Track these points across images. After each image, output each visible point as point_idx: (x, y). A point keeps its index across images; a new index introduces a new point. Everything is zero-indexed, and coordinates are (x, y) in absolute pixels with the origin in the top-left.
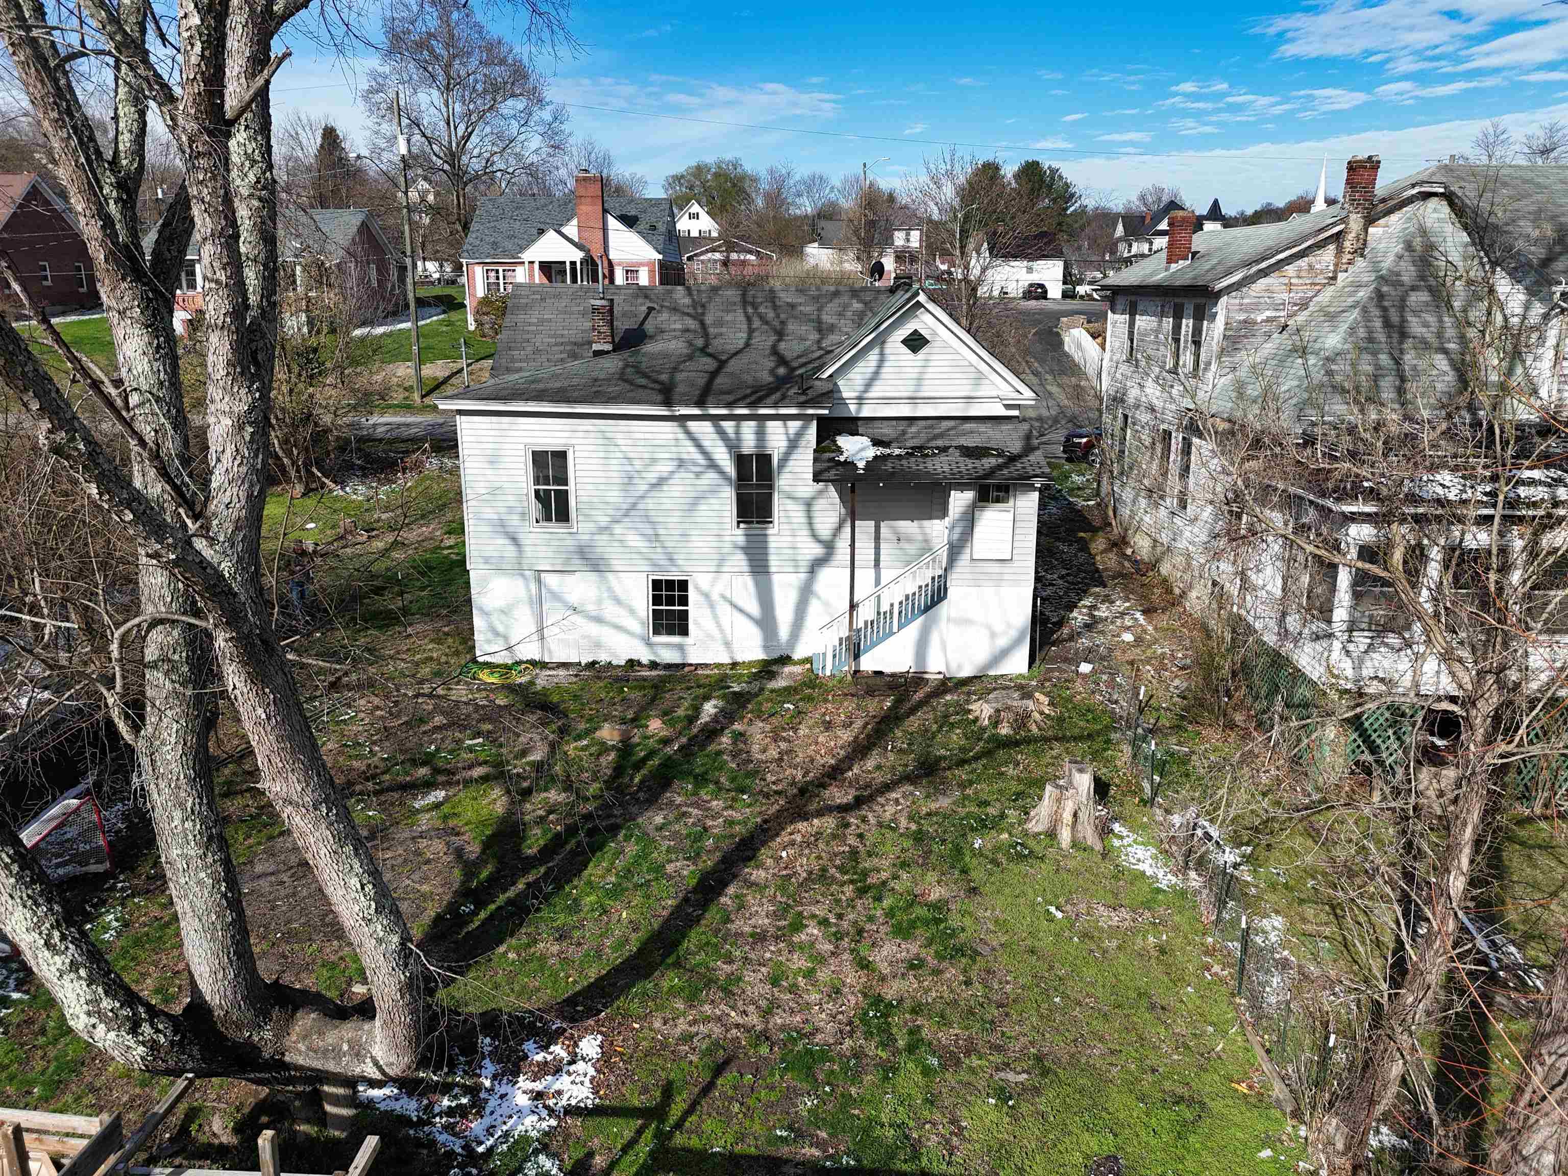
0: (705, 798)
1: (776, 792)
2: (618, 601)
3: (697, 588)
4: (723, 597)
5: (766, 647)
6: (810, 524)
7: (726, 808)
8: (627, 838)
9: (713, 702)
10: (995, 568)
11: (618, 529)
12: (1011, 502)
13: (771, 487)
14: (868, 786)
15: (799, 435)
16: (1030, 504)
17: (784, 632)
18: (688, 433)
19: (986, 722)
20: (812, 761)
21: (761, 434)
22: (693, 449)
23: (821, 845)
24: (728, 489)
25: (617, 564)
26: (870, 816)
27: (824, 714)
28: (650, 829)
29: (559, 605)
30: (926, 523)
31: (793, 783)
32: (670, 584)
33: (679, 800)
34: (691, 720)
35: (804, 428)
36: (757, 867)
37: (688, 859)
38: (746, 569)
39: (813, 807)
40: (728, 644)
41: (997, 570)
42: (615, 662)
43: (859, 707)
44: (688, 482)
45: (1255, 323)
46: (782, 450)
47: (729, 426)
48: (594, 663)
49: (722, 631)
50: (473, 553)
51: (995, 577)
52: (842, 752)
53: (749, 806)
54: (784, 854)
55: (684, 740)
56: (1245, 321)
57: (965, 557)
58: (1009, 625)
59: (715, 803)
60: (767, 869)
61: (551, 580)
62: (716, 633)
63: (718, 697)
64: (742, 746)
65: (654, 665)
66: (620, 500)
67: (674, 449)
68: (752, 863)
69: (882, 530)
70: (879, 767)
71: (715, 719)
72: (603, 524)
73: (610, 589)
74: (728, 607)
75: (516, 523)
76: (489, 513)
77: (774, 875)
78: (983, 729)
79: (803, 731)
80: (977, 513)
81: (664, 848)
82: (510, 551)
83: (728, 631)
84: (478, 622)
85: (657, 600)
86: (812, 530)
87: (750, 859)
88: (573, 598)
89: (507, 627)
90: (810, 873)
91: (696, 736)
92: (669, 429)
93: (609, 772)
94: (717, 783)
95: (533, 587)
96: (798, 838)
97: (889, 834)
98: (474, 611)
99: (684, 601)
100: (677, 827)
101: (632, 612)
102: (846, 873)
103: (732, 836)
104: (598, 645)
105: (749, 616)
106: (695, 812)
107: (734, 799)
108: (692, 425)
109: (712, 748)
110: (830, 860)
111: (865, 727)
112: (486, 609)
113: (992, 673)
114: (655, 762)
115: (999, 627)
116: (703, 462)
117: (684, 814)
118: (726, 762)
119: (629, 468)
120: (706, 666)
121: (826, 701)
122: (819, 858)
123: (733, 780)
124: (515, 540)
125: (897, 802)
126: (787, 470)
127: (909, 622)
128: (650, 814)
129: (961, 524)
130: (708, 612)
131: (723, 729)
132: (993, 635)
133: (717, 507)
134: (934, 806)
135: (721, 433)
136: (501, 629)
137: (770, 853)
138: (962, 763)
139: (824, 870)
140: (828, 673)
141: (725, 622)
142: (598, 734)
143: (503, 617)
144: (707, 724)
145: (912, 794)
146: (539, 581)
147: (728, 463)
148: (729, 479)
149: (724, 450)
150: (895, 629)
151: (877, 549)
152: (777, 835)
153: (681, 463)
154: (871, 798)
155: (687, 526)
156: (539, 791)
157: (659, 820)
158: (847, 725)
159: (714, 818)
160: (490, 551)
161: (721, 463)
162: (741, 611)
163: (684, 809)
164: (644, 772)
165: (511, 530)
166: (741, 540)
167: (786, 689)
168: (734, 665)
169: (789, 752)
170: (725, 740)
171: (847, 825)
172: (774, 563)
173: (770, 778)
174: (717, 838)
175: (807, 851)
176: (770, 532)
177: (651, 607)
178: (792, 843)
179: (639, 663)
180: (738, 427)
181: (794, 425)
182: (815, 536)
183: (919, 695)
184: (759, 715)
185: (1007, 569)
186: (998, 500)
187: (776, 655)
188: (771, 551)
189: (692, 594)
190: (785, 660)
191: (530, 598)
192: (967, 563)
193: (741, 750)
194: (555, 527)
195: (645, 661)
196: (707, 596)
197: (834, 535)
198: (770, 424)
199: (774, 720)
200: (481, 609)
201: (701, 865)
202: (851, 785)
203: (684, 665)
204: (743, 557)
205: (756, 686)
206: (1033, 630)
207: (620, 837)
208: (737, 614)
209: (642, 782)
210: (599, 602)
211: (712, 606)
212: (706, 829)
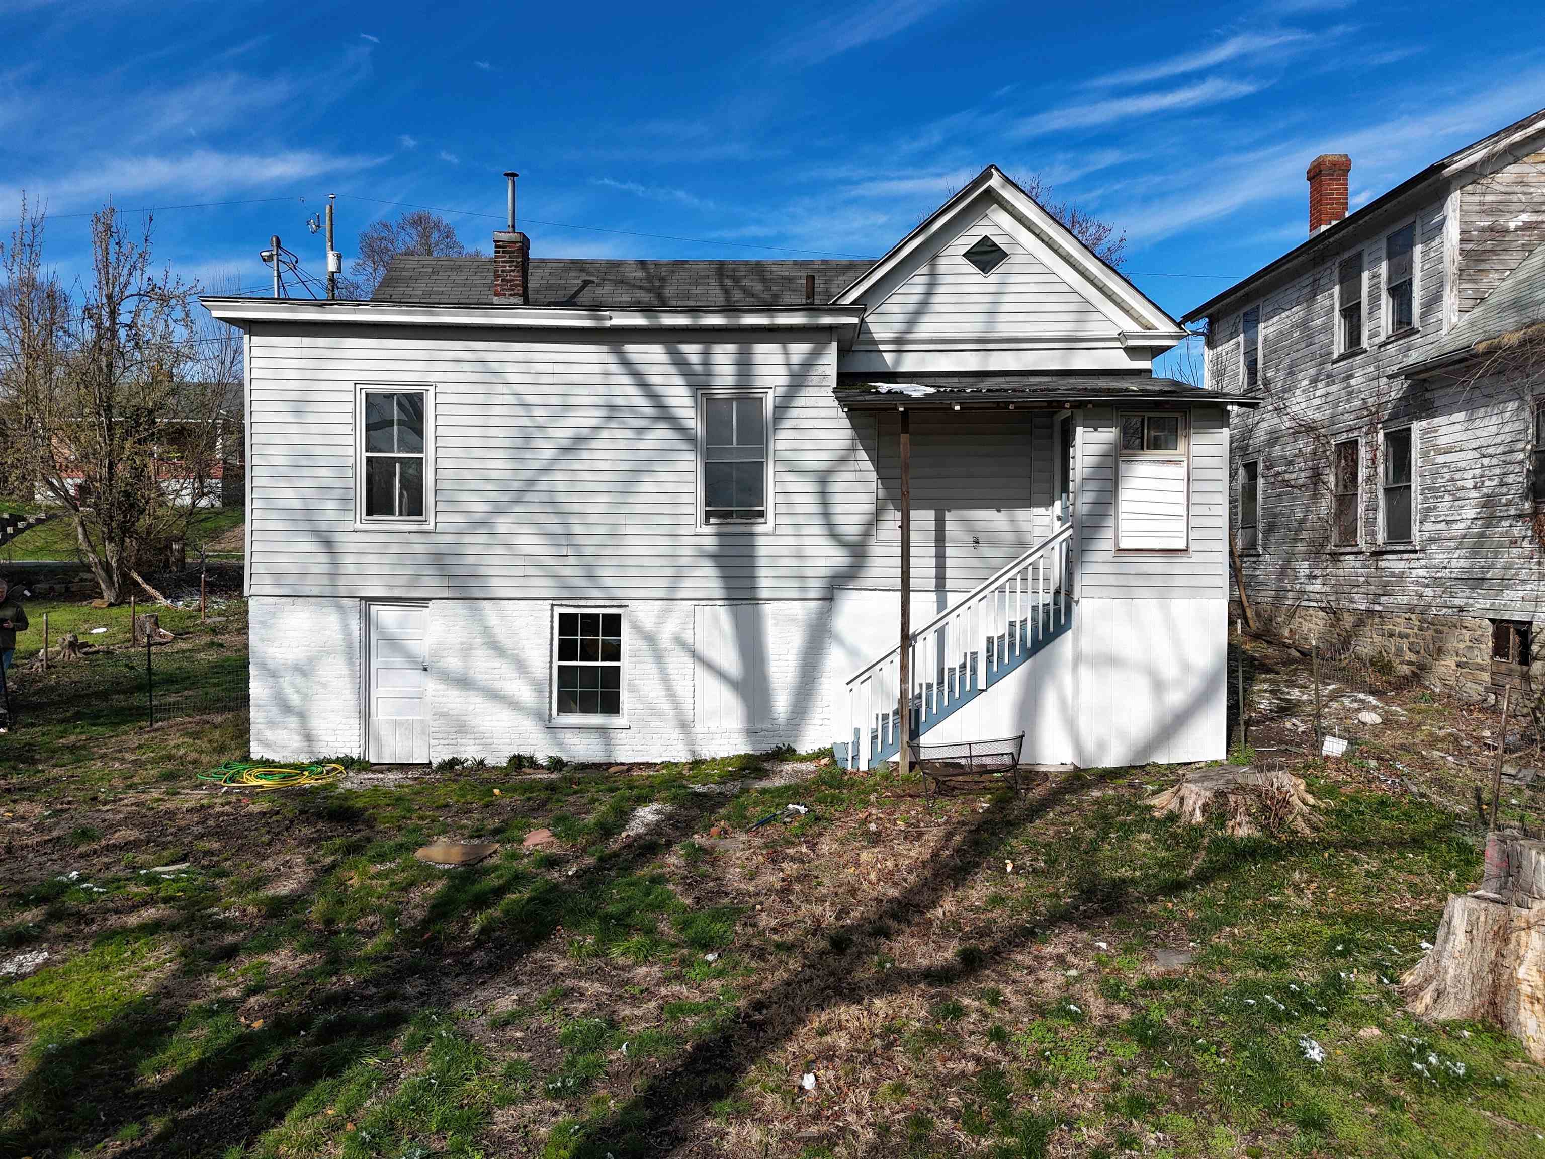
0: (621, 961)
1: (779, 946)
2: (496, 648)
3: (636, 627)
4: (679, 641)
5: (751, 733)
6: (826, 515)
7: (667, 980)
8: (414, 1047)
9: (655, 806)
10: (1156, 565)
11: (503, 523)
12: (1182, 446)
13: (763, 452)
14: (983, 933)
15: (808, 364)
16: (1213, 450)
17: (781, 704)
18: (625, 363)
19: (1198, 818)
20: (853, 892)
21: (744, 365)
22: (632, 390)
23: (902, 1060)
24: (690, 456)
25: (500, 586)
26: (1008, 991)
27: (865, 821)
28: (479, 1026)
29: (398, 661)
30: (1021, 514)
31: (816, 929)
32: (590, 621)
33: (561, 965)
34: (607, 831)
35: (816, 354)
36: (740, 1116)
37: (556, 1094)
38: (719, 593)
39: (864, 974)
40: (685, 726)
41: (1159, 569)
42: (490, 762)
43: (928, 811)
44: (622, 444)
45: (1506, 231)
46: (780, 391)
47: (692, 351)
48: (452, 763)
49: (676, 705)
50: (257, 568)
51: (1159, 581)
52: (912, 878)
53: (720, 974)
54: (809, 1082)
55: (589, 861)
56: (1491, 229)
57: (1104, 544)
58: (1186, 668)
59: (642, 971)
60: (765, 1121)
61: (386, 615)
62: (665, 706)
63: (664, 800)
64: (705, 868)
65: (557, 764)
66: (508, 475)
67: (602, 390)
68: (726, 1105)
69: (949, 526)
70: (997, 901)
71: (655, 829)
72: (477, 517)
73: (486, 631)
74: (688, 663)
75: (331, 515)
76: (289, 497)
77: (786, 1136)
78: (1199, 830)
79: (826, 846)
80: (1123, 467)
81: (499, 1069)
82: (319, 563)
83: (687, 706)
84: (257, 689)
85: (567, 650)
86: (830, 525)
87: (718, 1094)
88: (422, 647)
89: (306, 697)
90: (883, 1131)
91: (616, 855)
92: (595, 358)
93: (419, 914)
94: (650, 931)
95: (355, 625)
96: (843, 1042)
97: (1068, 1031)
98: (253, 670)
99: (614, 653)
100: (545, 1021)
101: (521, 666)
102: (981, 1130)
103: (679, 1039)
104: (461, 728)
105: (721, 675)
106: (593, 988)
107: (685, 962)
108: (635, 351)
109: (645, 872)
110: (934, 1095)
111: (949, 836)
112: (271, 664)
113: (1162, 759)
114: (525, 893)
115: (1170, 671)
116: (650, 411)
117: (567, 994)
118: (671, 896)
119: (526, 422)
120: (649, 765)
121: (867, 804)
122: (900, 1089)
123: (686, 925)
124: (328, 543)
125: (1061, 960)
126: (787, 424)
127: (1004, 672)
128: (490, 992)
129: (1093, 485)
130: (650, 667)
131: (669, 844)
132: (1158, 686)
133: (670, 488)
134: (1154, 970)
135: (680, 362)
136: (295, 699)
137: (773, 1079)
138: (1176, 888)
139: (920, 1122)
140: (863, 766)
141: (683, 688)
142: (420, 853)
143: (299, 680)
144: (639, 836)
145: (1089, 946)
146: (367, 619)
147: (691, 413)
148: (690, 439)
149: (684, 391)
150: (981, 684)
151: (941, 558)
152: (788, 1035)
153: (612, 411)
154: (996, 955)
155: (621, 519)
156: (252, 952)
157: (506, 1004)
158: (914, 835)
159: (635, 1000)
160: (284, 562)
161: (679, 413)
162: (709, 666)
163: (569, 983)
164: (496, 912)
165: (323, 526)
166: (709, 542)
167: (787, 788)
168: (697, 763)
169: (803, 878)
170: (674, 860)
171: (958, 1012)
172: (766, 584)
173: (765, 921)
174: (641, 1044)
175: (867, 1074)
176: (759, 529)
177: (556, 663)
178: (829, 1055)
179: (532, 762)
180: (706, 353)
181: (799, 350)
182: (834, 535)
183: (1037, 793)
184: (741, 822)
185: (1178, 567)
186: (1156, 445)
187: (768, 747)
188: (762, 562)
189: (627, 638)
190: (784, 754)
191: (350, 646)
192: (1109, 556)
193: (705, 876)
194: (397, 523)
195: (541, 758)
196: (650, 639)
197: (866, 534)
198: (761, 348)
199: (769, 830)
200: (263, 666)
201: (590, 1112)
202: (946, 933)
203: (609, 765)
204: (712, 572)
205: (733, 787)
206: (1232, 673)
207: (399, 1043)
208: (701, 673)
209: (483, 930)
210: (466, 651)
211: (659, 658)
212: (613, 1024)
